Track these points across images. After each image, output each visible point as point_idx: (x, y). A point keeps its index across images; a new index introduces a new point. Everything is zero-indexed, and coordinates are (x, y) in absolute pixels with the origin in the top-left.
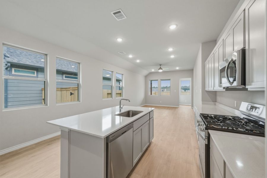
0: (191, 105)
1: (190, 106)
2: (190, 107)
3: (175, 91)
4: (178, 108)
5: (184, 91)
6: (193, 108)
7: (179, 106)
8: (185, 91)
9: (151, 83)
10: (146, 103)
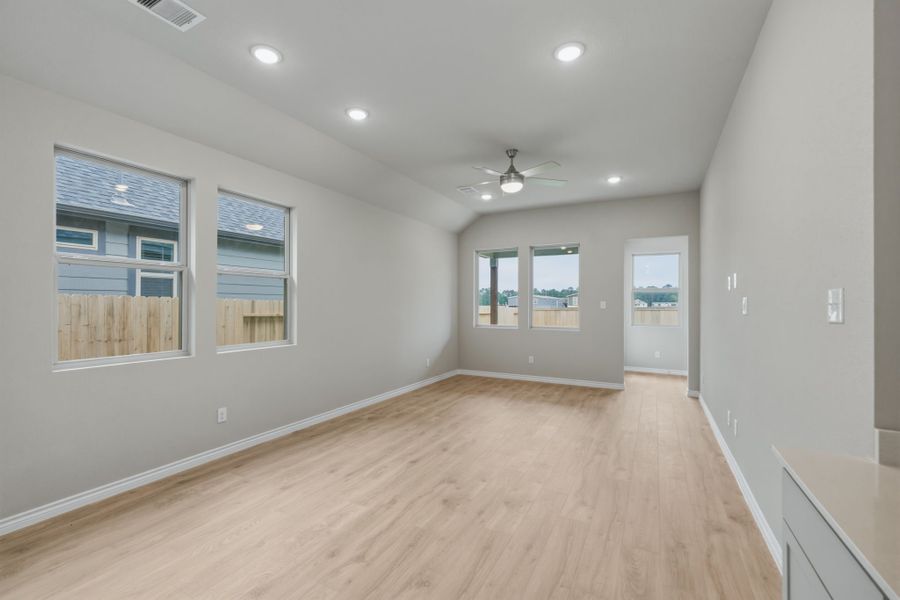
0: (686, 373)
1: (683, 378)
2: (684, 387)
3: (603, 305)
4: (619, 391)
5: (646, 305)
6: (697, 398)
7: (622, 382)
8: (650, 305)
9: (494, 270)
10: (460, 366)
